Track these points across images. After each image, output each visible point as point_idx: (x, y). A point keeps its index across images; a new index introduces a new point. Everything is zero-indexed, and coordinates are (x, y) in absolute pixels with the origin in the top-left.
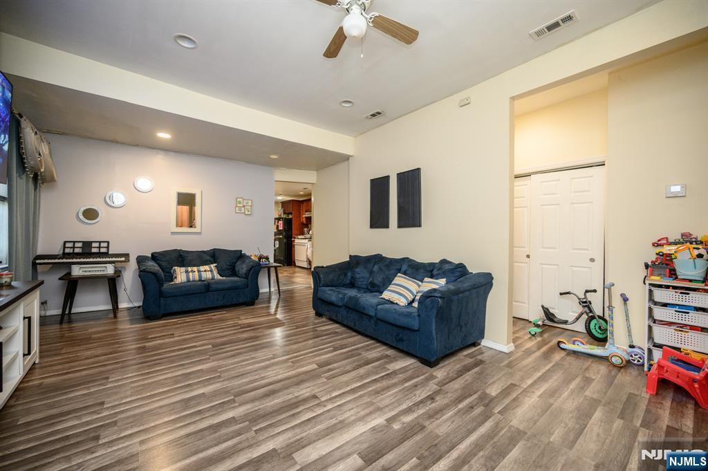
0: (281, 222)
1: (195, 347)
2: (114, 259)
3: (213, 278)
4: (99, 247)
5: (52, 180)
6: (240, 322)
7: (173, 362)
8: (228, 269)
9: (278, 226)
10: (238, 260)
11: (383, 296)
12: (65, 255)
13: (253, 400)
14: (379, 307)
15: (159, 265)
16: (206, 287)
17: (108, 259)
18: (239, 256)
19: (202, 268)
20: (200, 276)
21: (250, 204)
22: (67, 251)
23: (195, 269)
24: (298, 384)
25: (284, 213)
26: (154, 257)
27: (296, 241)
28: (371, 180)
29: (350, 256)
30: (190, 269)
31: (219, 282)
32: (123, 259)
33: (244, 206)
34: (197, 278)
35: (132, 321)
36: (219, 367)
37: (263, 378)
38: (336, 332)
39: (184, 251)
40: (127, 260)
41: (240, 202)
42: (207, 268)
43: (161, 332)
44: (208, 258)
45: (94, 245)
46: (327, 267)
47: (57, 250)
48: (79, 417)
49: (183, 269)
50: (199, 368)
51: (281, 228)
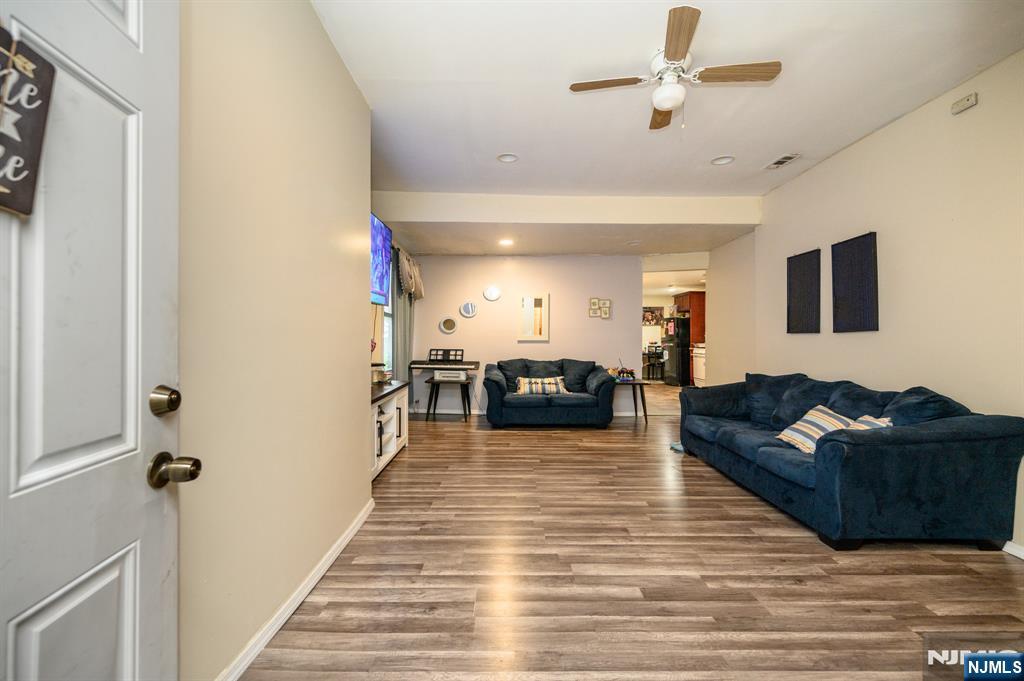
0: (671, 324)
1: (524, 458)
2: (466, 367)
3: (558, 392)
4: (456, 355)
5: (421, 297)
6: (580, 444)
7: (499, 466)
8: (578, 384)
9: (667, 329)
10: (589, 373)
11: (780, 436)
12: (431, 361)
13: (557, 514)
14: (762, 449)
15: (505, 375)
16: (548, 402)
17: (461, 367)
18: (592, 368)
19: (546, 380)
20: (544, 389)
21: (608, 305)
22: (433, 358)
23: (539, 380)
24: (613, 514)
25: (678, 311)
26: (501, 366)
27: (696, 351)
28: (789, 259)
29: (747, 374)
30: (533, 380)
31: (565, 398)
32: (473, 367)
33: (600, 308)
34: (540, 391)
35: (480, 427)
36: (539, 480)
37: (576, 499)
38: (703, 477)
39: (530, 361)
40: (477, 368)
41: (594, 304)
42: (552, 380)
43: (499, 440)
44: (555, 369)
45: (452, 353)
46: (703, 388)
47: (425, 358)
48: (423, 488)
49: (527, 380)
50: (521, 476)
51: (671, 333)
